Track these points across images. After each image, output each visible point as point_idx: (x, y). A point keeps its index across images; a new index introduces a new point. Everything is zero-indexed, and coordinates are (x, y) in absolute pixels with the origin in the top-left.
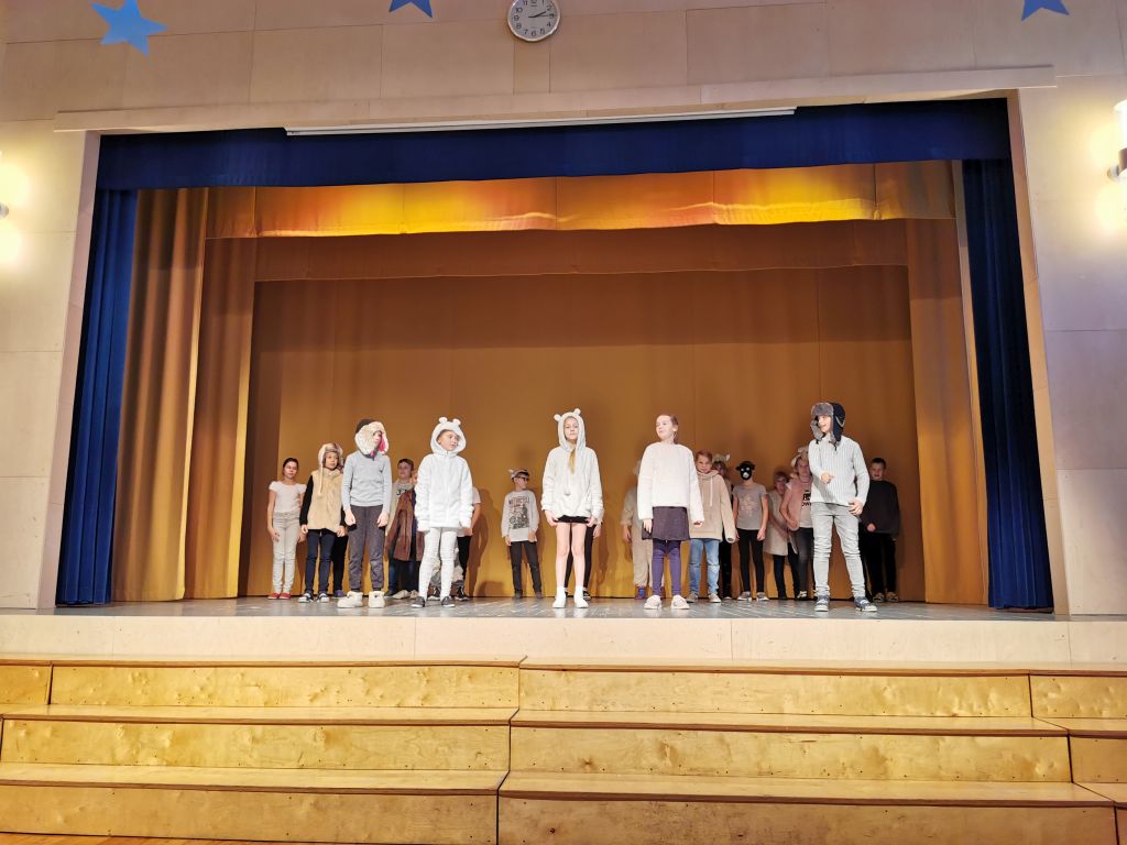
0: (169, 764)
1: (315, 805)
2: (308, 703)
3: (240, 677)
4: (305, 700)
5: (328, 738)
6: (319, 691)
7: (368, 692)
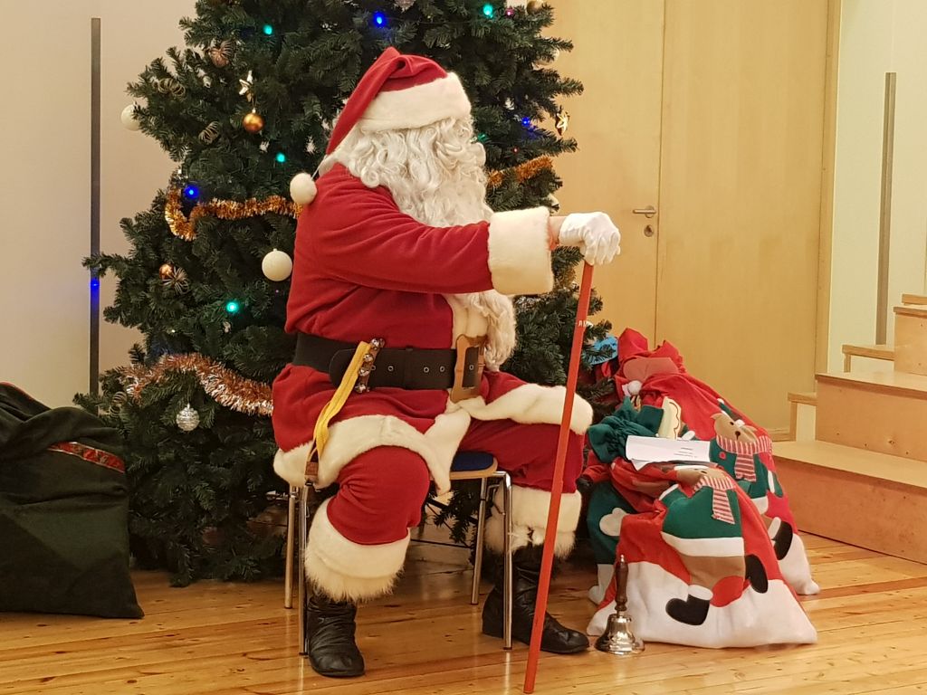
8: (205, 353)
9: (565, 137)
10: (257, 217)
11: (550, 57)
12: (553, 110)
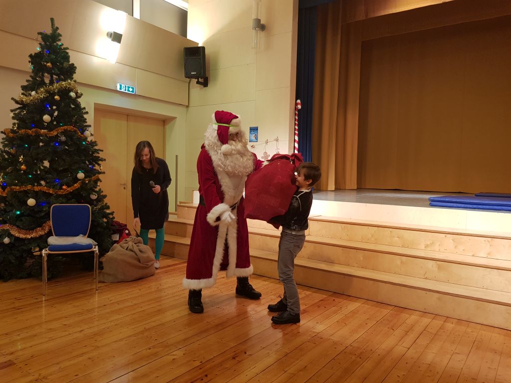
0: (363, 268)
1: (439, 299)
2: (424, 248)
3: (389, 232)
4: (423, 247)
5: (439, 267)
6: (429, 243)
7: (456, 247)
8: (11, 224)
9: (102, 171)
10: (24, 191)
11: (99, 153)
12: (99, 165)
